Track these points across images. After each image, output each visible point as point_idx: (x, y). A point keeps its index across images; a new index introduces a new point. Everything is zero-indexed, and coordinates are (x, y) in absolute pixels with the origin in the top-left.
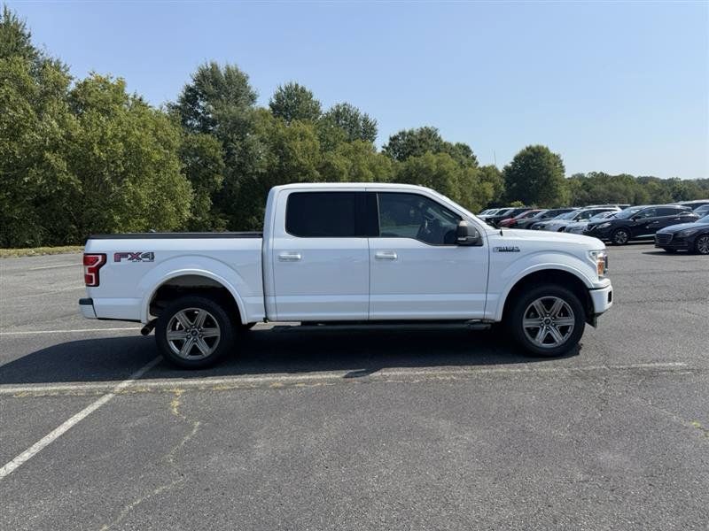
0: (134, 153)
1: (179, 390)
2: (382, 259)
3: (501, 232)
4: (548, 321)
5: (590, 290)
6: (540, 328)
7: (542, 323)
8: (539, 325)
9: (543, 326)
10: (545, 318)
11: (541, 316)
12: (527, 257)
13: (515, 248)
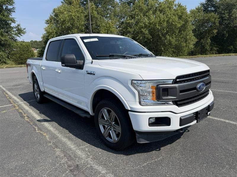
0: (170, 25)
1: (17, 108)
2: (58, 72)
3: (92, 61)
4: (110, 124)
5: (129, 111)
6: (106, 127)
7: (108, 124)
8: (106, 125)
9: (109, 126)
10: (110, 122)
11: (106, 119)
12: (98, 79)
13: (93, 73)
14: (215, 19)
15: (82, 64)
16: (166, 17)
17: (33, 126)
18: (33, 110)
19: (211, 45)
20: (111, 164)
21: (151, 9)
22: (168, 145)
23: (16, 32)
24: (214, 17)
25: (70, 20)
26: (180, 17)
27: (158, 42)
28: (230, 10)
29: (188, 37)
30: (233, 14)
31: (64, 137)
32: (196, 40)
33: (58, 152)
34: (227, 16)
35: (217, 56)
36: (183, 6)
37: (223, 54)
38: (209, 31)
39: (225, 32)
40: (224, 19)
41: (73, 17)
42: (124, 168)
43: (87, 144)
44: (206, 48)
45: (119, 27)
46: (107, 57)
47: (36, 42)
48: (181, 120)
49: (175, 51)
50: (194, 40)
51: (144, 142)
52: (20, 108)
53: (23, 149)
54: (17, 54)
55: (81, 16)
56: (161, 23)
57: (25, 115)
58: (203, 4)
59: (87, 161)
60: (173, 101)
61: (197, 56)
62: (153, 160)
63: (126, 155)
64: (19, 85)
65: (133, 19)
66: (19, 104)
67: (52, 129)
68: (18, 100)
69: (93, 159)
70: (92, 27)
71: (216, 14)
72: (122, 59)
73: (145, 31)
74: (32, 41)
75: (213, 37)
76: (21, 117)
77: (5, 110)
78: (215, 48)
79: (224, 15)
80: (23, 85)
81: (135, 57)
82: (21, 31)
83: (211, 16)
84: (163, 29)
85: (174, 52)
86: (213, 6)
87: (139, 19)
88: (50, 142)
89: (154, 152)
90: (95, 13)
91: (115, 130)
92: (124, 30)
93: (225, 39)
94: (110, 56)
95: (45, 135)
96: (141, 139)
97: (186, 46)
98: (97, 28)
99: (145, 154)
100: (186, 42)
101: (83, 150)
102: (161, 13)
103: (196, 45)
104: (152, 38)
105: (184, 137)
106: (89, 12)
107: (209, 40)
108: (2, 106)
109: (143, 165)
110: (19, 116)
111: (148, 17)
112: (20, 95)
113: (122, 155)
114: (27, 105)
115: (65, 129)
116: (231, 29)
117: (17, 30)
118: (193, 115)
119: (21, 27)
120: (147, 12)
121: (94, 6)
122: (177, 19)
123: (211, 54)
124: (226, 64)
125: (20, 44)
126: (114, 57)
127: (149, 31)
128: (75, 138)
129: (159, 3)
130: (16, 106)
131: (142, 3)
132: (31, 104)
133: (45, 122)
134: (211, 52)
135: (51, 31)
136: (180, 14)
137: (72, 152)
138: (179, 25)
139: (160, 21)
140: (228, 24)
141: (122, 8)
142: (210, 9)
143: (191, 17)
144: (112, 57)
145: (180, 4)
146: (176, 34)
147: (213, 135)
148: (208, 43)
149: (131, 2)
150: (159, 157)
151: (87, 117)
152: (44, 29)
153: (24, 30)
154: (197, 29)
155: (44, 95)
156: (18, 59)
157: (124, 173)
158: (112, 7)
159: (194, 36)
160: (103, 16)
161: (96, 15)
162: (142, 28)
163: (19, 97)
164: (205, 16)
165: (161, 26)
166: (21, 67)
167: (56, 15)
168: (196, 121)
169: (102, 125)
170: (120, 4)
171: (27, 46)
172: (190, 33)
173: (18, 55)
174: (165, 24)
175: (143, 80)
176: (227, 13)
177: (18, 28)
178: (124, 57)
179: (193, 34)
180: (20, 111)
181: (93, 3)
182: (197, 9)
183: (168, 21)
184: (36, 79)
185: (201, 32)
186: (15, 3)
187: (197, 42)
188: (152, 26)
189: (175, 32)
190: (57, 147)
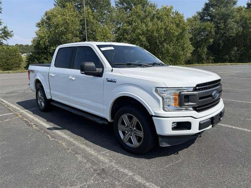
0: (168, 33)
1: (20, 116)
2: (71, 79)
3: (112, 69)
4: (131, 130)
5: (152, 116)
6: (127, 132)
7: (128, 130)
8: (126, 130)
9: (129, 132)
10: (130, 127)
11: (126, 125)
12: (119, 86)
13: (114, 80)
14: (211, 28)
15: (101, 72)
16: (164, 25)
17: (45, 134)
18: (39, 119)
19: (207, 54)
20: (136, 167)
21: (148, 15)
22: (184, 149)
23: (3, 34)
24: (210, 26)
25: (63, 24)
26: (178, 25)
27: (155, 49)
28: (225, 20)
29: (185, 45)
30: (228, 24)
31: (81, 144)
32: (193, 49)
33: (80, 158)
34: (222, 25)
35: (213, 65)
36: (180, 15)
37: (219, 64)
38: (205, 40)
39: (221, 41)
40: (219, 28)
41: (68, 21)
42: (149, 170)
43: (107, 150)
44: (202, 56)
45: (116, 33)
46: (125, 66)
47: (22, 45)
48: (200, 124)
49: (172, 59)
50: (191, 48)
51: (166, 145)
52: (23, 116)
53: (43, 156)
54: (3, 58)
55: (75, 20)
56: (159, 31)
57: (32, 124)
58: (199, 13)
59: (111, 165)
60: (193, 107)
61: (194, 65)
62: (173, 162)
63: (147, 159)
64: (13, 93)
65: (130, 26)
66: (21, 112)
67: (65, 136)
68: (18, 108)
69: (117, 163)
70: (88, 32)
71: (212, 23)
72: (139, 67)
73: (143, 38)
74: (17, 44)
75: (209, 46)
76: (28, 125)
77: (8, 118)
78: (211, 57)
79: (220, 25)
80: (17, 93)
81: (151, 65)
82: (8, 34)
83: (208, 25)
84: (161, 37)
85: (171, 61)
86: (209, 15)
87: (137, 26)
88: (69, 149)
89: (173, 155)
90: (91, 17)
91: (136, 135)
92: (120, 37)
93: (221, 48)
94: (128, 64)
95: (61, 142)
96: (163, 143)
97: (184, 54)
98: (92, 34)
99: (165, 157)
100: (183, 50)
101: (104, 155)
102: (158, 20)
103: (193, 54)
104: (149, 46)
105: (197, 141)
106: (84, 17)
107: (205, 49)
108: (3, 115)
109: (166, 167)
110: (25, 124)
111: (145, 24)
112: (18, 103)
113: (144, 159)
114: (30, 114)
115: (79, 136)
116: (226, 38)
117: (3, 33)
118: (209, 120)
119: (8, 29)
120: (144, 19)
121: (90, 10)
122: (174, 27)
123: (207, 63)
124: (223, 74)
125: (7, 48)
126: (132, 66)
127: (147, 38)
128: (93, 145)
129: (156, 10)
130: (18, 114)
131: (140, 9)
132: (35, 112)
133: (56, 130)
134: (208, 61)
135: (43, 35)
136: (177, 22)
137: (93, 157)
138: (177, 34)
139: (157, 29)
140: (224, 34)
141: (118, 14)
142: (206, 18)
143: (188, 25)
144: (129, 65)
145: (177, 12)
146: (174, 43)
147: (223, 140)
148: (204, 52)
149: (128, 8)
150: (178, 160)
151: (104, 123)
152: (35, 32)
153: (11, 33)
154: (193, 38)
155: (51, 103)
156: (4, 64)
157: (150, 174)
158: (108, 11)
159: (192, 44)
160: (98, 21)
161: (92, 20)
162: (140, 34)
163: (18, 105)
164: (202, 25)
165: (159, 33)
166: (8, 73)
167: (49, 18)
168: (212, 125)
169: (121, 131)
170: (116, 9)
171: (15, 50)
172: (187, 42)
173: (4, 60)
174: (163, 32)
175: (167, 88)
176: (223, 22)
177: (5, 31)
178: (140, 66)
179: (190, 43)
180: (25, 119)
181: (89, 8)
182: (193, 17)
183: (165, 29)
184: (42, 87)
185: (197, 41)
186: (1, 3)
187: (194, 51)
188: (150, 33)
189: (173, 41)
190: (77, 153)
